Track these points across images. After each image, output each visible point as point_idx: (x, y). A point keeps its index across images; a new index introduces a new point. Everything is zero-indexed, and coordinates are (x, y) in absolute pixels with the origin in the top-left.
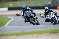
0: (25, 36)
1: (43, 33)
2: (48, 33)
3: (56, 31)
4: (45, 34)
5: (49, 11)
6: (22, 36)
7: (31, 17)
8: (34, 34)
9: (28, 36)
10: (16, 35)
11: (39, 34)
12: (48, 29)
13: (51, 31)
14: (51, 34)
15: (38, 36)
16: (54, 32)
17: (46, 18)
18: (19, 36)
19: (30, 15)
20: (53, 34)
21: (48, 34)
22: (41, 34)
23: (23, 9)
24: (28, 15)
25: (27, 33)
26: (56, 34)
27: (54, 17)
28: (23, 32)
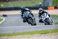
0: (17, 36)
1: (34, 34)
2: (39, 33)
3: (47, 32)
4: (36, 35)
5: (43, 12)
6: (13, 37)
7: (30, 18)
8: (25, 35)
9: (19, 36)
10: (8, 36)
11: (30, 34)
12: (39, 30)
13: (42, 31)
14: (42, 35)
15: (29, 37)
16: (45, 32)
17: (40, 18)
18: (11, 37)
19: (29, 16)
20: (44, 35)
21: (39, 35)
22: (32, 34)
23: (22, 10)
24: (27, 16)
25: (18, 33)
26: (47, 34)
27: (48, 18)
28: (14, 33)
